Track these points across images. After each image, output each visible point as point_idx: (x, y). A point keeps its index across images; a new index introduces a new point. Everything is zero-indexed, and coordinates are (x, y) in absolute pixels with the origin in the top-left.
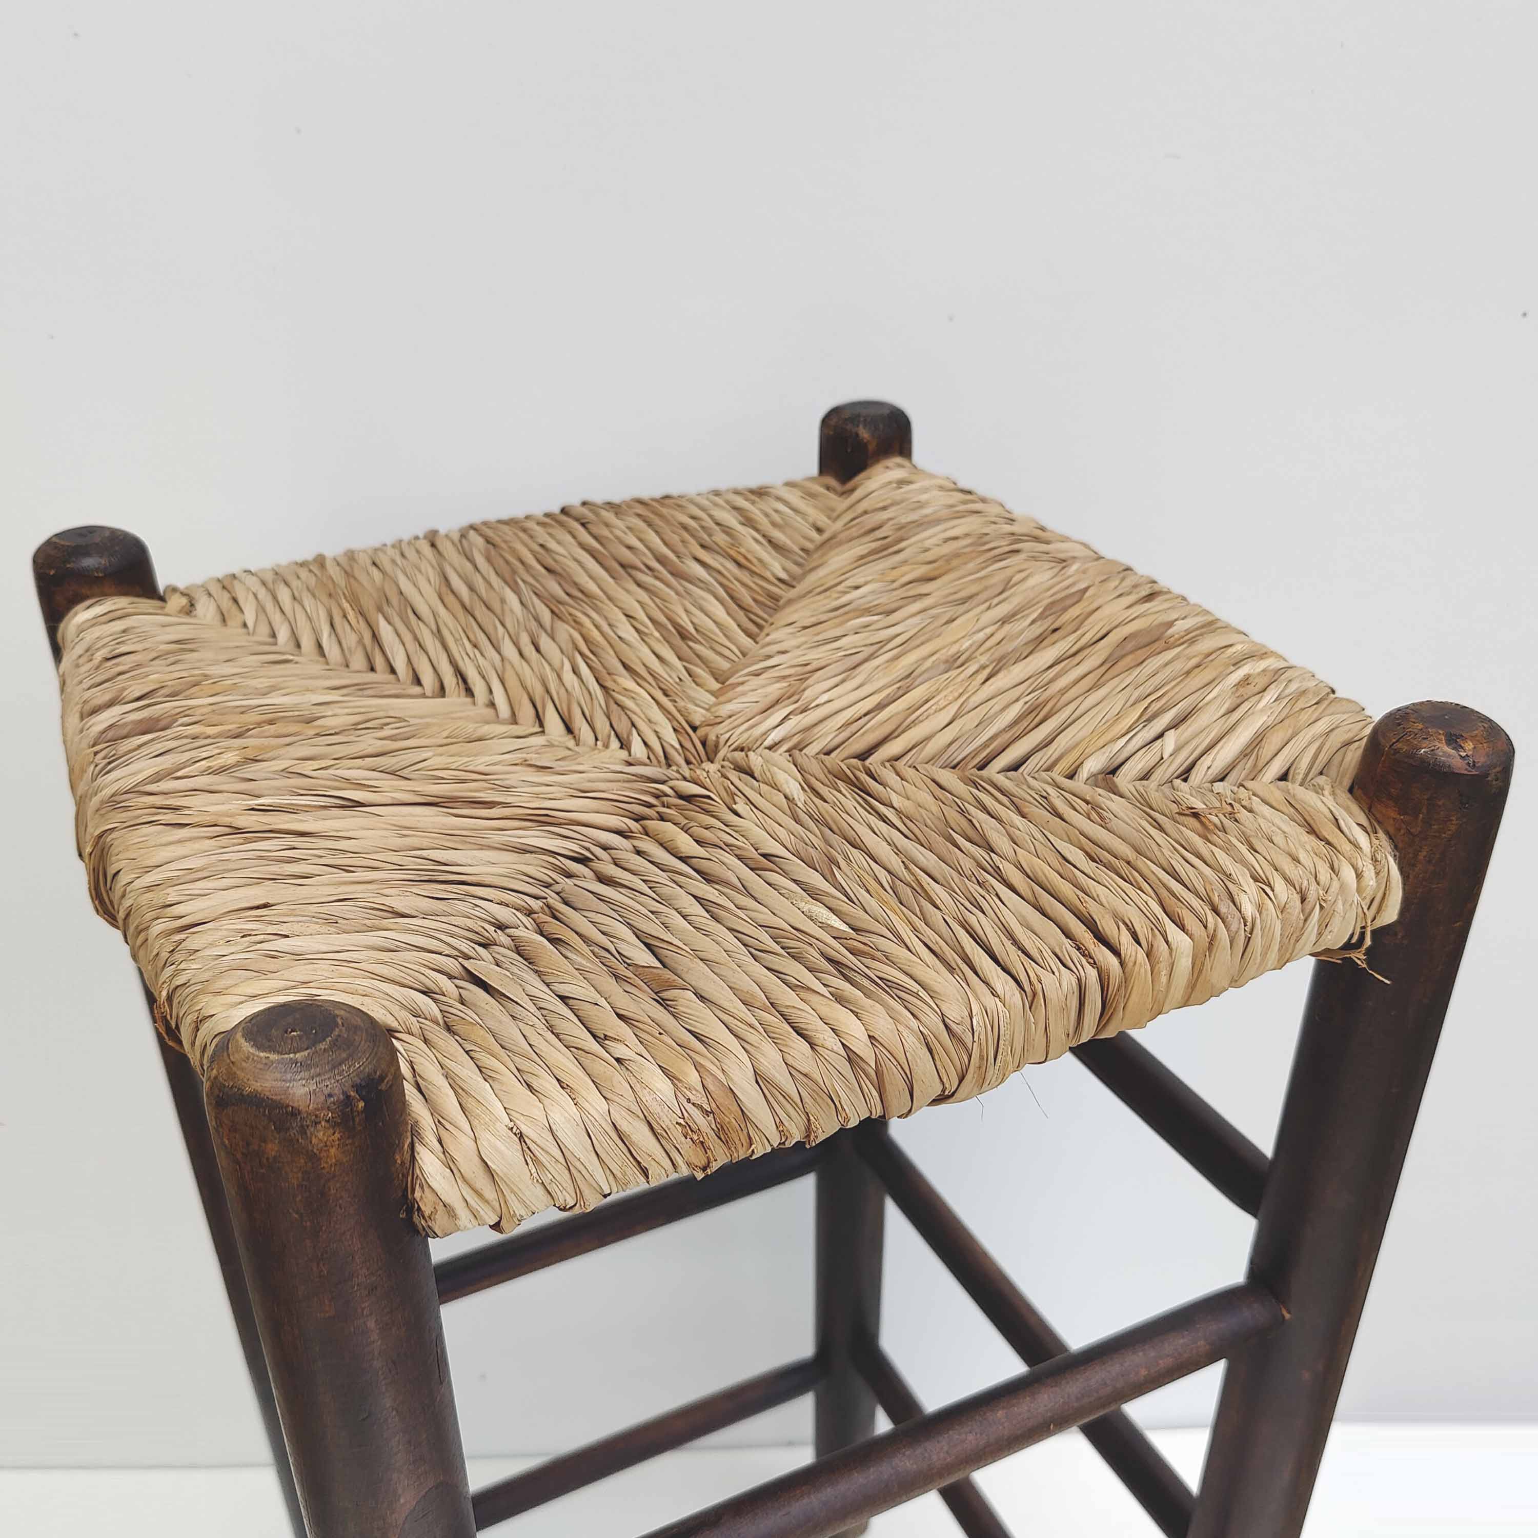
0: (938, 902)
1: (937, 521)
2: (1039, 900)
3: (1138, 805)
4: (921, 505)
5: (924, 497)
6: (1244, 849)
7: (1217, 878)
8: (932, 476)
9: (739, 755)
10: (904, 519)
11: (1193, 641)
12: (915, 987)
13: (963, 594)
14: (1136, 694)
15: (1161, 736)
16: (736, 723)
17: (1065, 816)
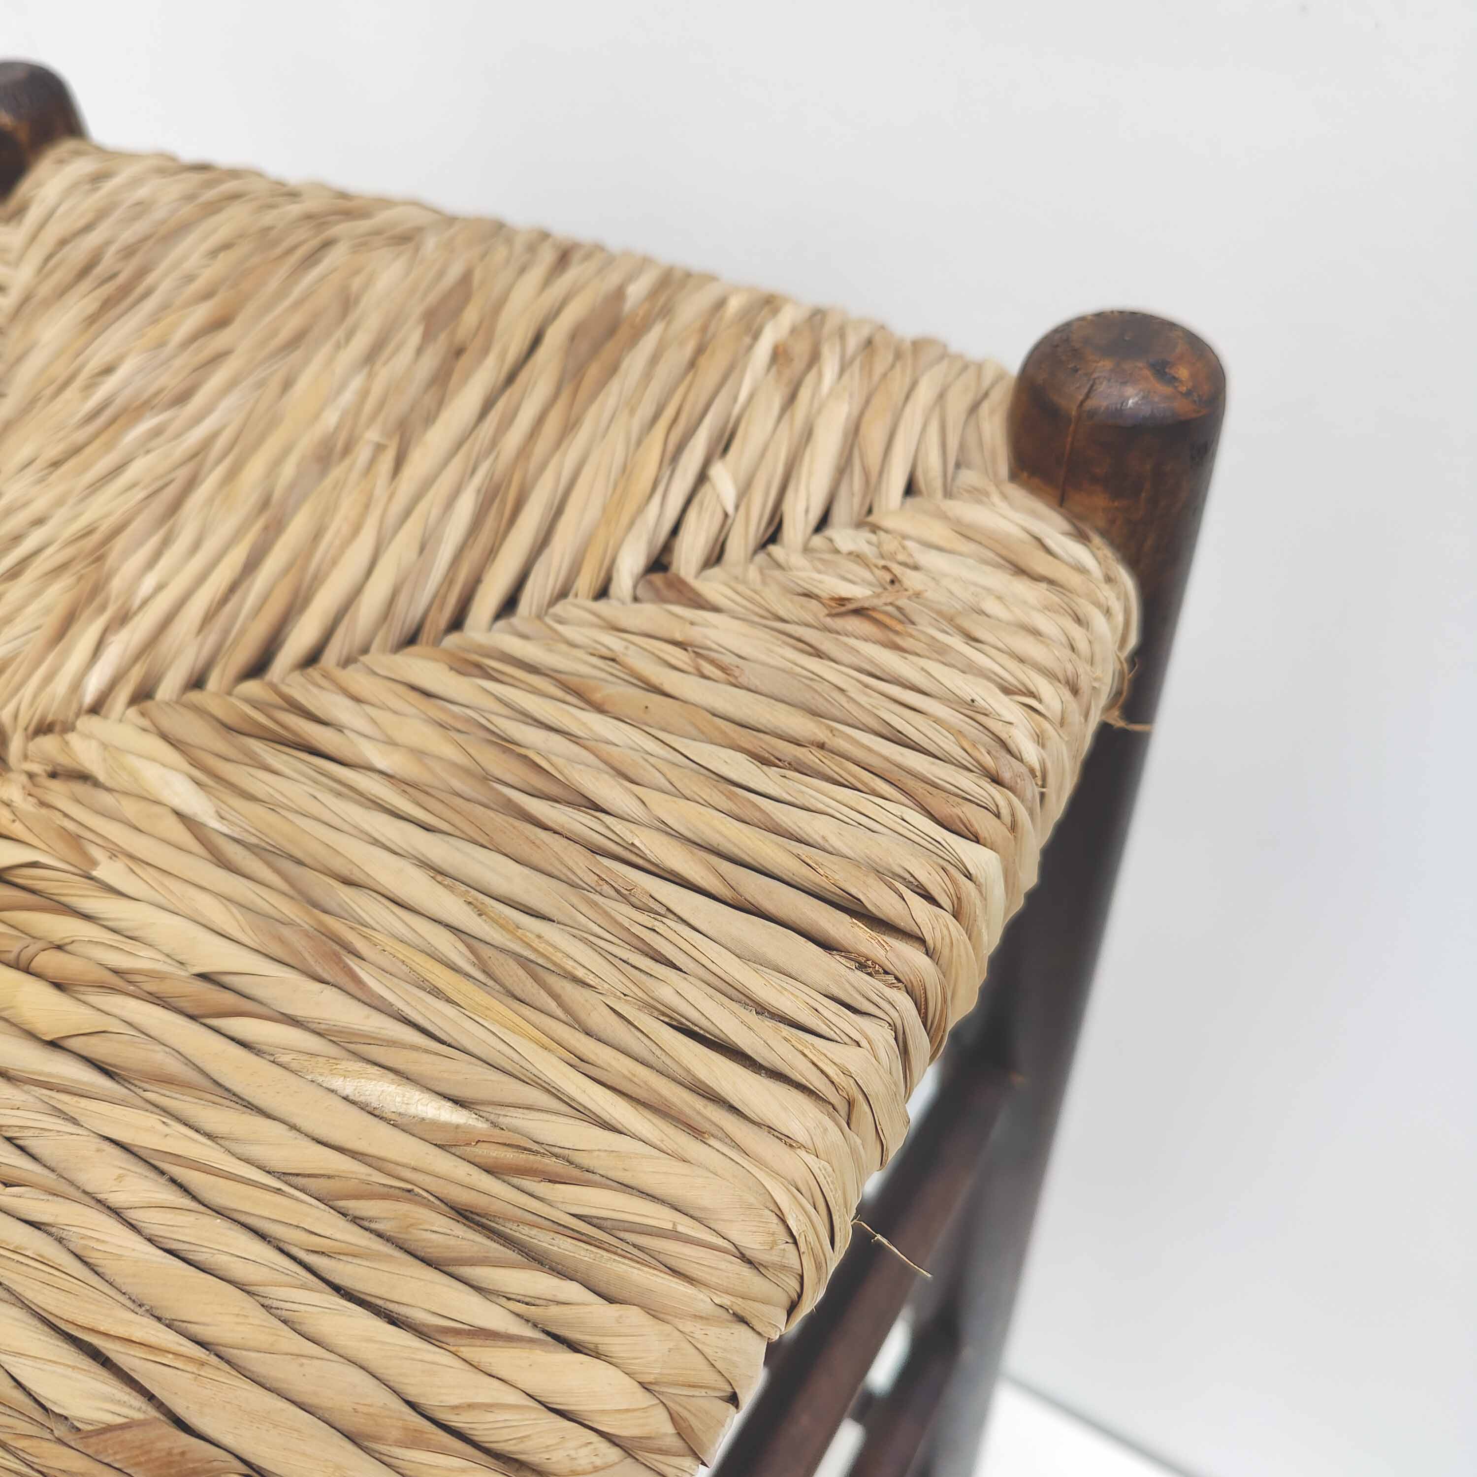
0: (580, 973)
1: (183, 228)
2: (741, 890)
3: (757, 619)
4: (142, 208)
5: (142, 193)
6: (957, 642)
7: (962, 717)
8: (132, 157)
9: (48, 744)
10: (128, 236)
11: (666, 312)
12: (662, 1217)
13: (285, 334)
14: (636, 423)
15: (702, 478)
16: (18, 678)
17: (668, 688)
